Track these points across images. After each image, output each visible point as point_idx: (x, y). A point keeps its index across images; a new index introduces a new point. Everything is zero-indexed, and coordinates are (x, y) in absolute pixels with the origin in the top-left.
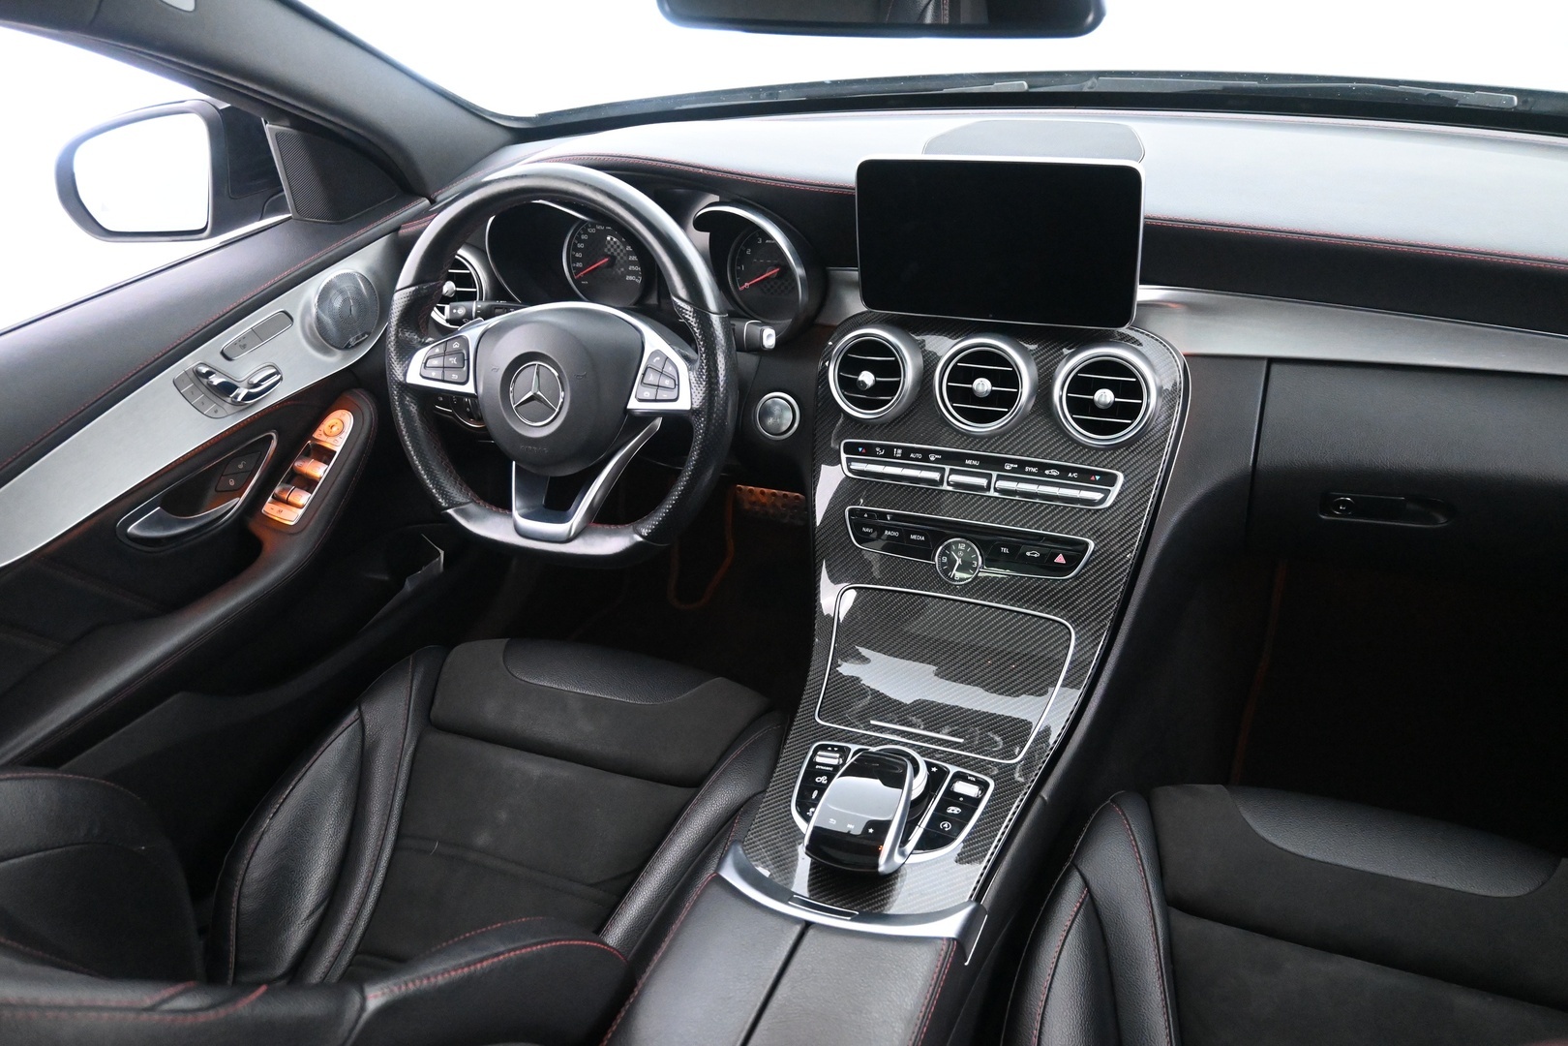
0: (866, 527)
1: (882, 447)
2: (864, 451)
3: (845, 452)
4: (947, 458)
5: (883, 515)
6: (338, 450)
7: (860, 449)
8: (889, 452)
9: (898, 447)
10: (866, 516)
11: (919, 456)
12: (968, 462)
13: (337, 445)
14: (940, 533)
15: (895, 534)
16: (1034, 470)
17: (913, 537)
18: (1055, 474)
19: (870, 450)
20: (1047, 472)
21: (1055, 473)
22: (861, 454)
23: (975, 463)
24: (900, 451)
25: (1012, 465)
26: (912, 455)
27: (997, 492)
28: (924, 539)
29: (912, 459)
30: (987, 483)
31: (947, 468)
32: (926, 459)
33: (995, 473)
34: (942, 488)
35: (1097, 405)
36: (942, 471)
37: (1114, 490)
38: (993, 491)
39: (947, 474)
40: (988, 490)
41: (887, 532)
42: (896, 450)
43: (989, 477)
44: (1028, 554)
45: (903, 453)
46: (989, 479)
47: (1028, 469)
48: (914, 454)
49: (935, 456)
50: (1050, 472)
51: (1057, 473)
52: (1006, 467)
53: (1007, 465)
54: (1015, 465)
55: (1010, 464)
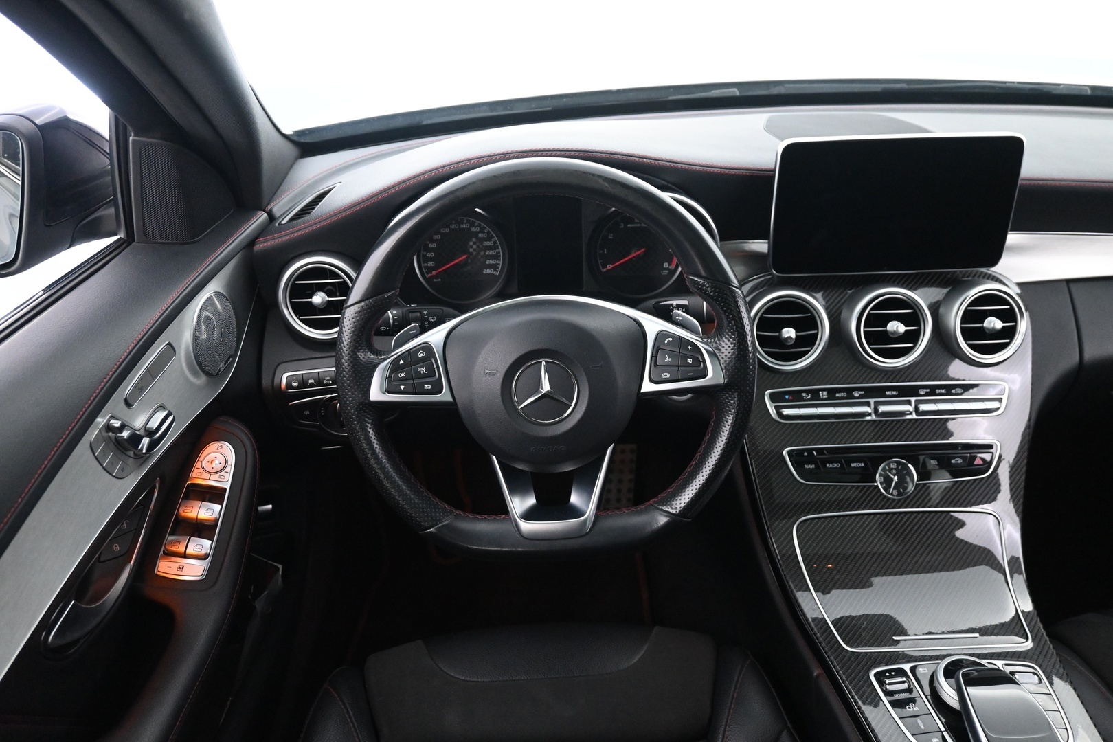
0: (808, 464)
1: (807, 392)
2: (791, 398)
3: (773, 401)
4: (870, 393)
5: (821, 451)
6: (228, 486)
7: (787, 397)
8: (815, 394)
9: (823, 390)
10: (806, 454)
11: (844, 395)
12: (888, 393)
13: (225, 481)
14: (876, 458)
15: (836, 465)
16: (943, 391)
17: (854, 465)
19: (797, 396)
20: (953, 391)
21: (960, 391)
22: (789, 401)
23: (894, 393)
24: (825, 393)
25: (925, 390)
26: (837, 395)
27: (917, 415)
28: (863, 465)
29: (838, 398)
30: (910, 408)
31: (872, 401)
32: (850, 396)
33: (913, 399)
34: (868, 418)
35: (987, 331)
36: (868, 404)
37: (1005, 398)
38: (914, 413)
39: (873, 406)
40: (911, 413)
41: (828, 465)
42: (821, 392)
43: (909, 403)
44: (953, 461)
45: (828, 394)
46: (910, 405)
47: (938, 391)
48: (839, 394)
49: (860, 393)
50: (956, 391)
51: (962, 391)
52: (920, 393)
53: (920, 390)
54: (927, 389)
55: (922, 390)
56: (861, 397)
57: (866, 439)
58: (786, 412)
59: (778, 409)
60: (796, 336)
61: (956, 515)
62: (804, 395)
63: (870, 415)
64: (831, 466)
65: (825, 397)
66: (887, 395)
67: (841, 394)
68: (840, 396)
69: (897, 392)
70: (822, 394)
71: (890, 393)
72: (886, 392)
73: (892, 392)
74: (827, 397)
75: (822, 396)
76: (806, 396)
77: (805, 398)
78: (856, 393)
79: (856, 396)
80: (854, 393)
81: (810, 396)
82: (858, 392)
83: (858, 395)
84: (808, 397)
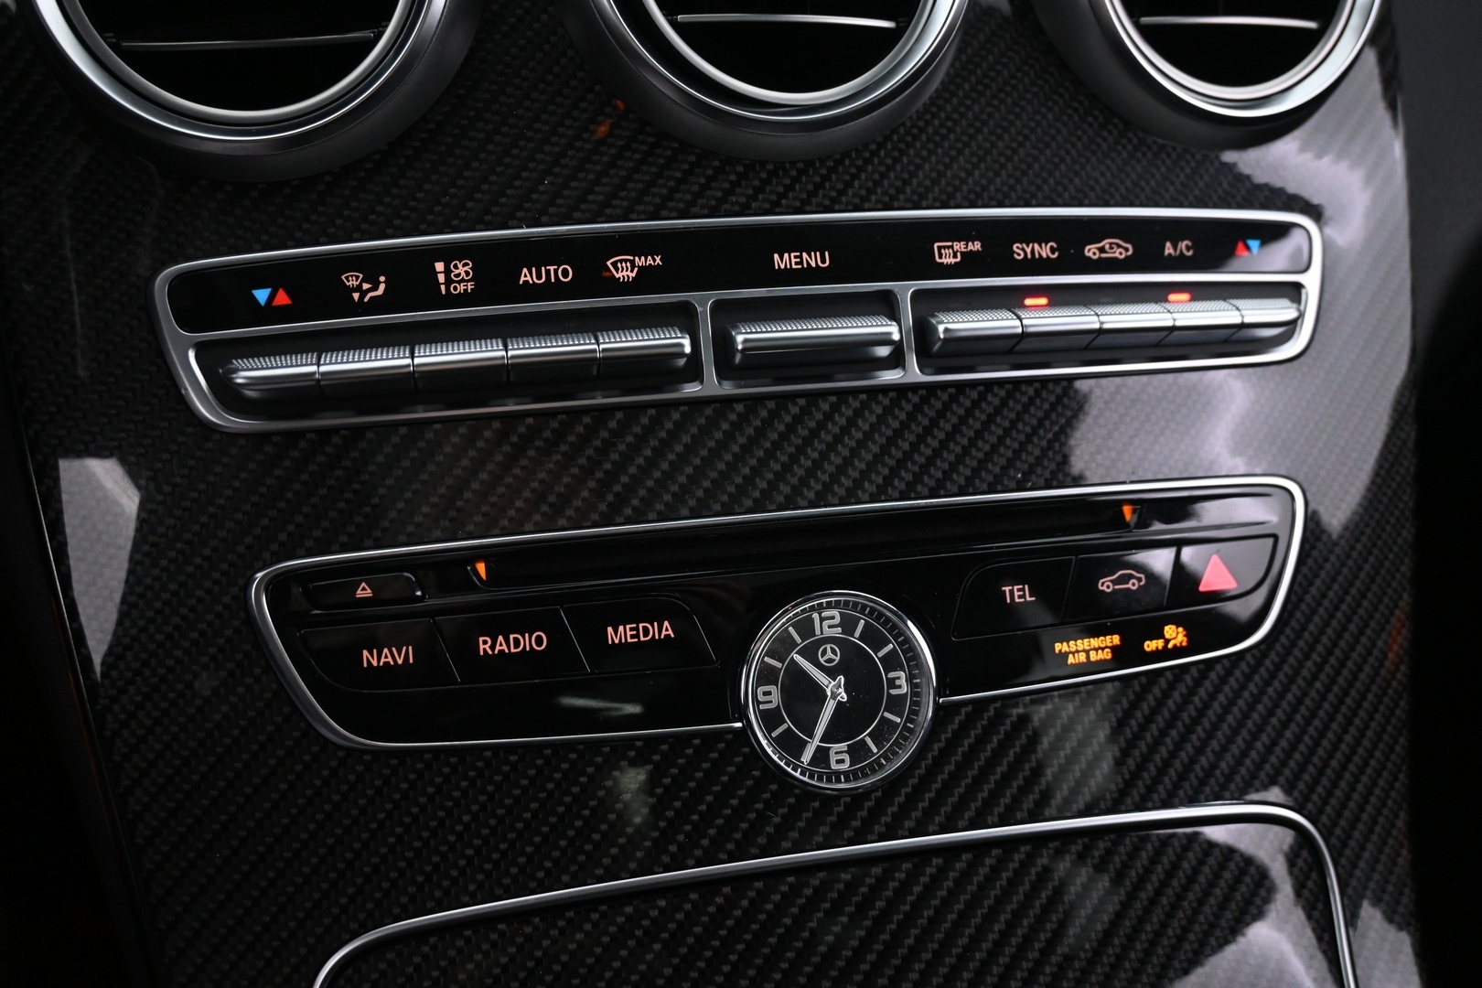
1: (369, 264)
2: (282, 299)
3: (186, 322)
4: (693, 260)
5: (450, 570)
7: (262, 295)
9: (450, 253)
10: (366, 590)
11: (562, 272)
12: (784, 261)
15: (527, 642)
16: (1045, 251)
17: (620, 634)
18: (1118, 254)
20: (1091, 251)
21: (1119, 250)
22: (270, 314)
23: (812, 260)
24: (462, 269)
26: (526, 276)
27: (928, 366)
28: (667, 630)
29: (532, 293)
30: (893, 332)
31: (704, 302)
32: (593, 279)
33: (905, 290)
36: (684, 318)
37: (1311, 281)
38: (912, 360)
39: (706, 330)
40: (896, 360)
41: (484, 645)
42: (440, 266)
43: (886, 304)
44: (1106, 585)
45: (478, 275)
46: (893, 314)
47: (1023, 250)
48: (534, 269)
49: (640, 261)
50: (1102, 250)
51: (1127, 250)
52: (940, 257)
53: (939, 248)
54: (970, 243)
55: (950, 244)
56: (646, 281)
57: (679, 498)
58: (248, 372)
59: (216, 360)
61: (1215, 833)
62: (351, 280)
64: (502, 644)
65: (462, 288)
66: (777, 267)
67: (543, 268)
68: (539, 277)
69: (827, 253)
70: (447, 272)
71: (793, 260)
72: (776, 256)
73: (801, 257)
74: (470, 287)
75: (449, 281)
76: (360, 286)
77: (356, 296)
78: (624, 264)
79: (623, 276)
80: (609, 263)
81: (382, 287)
82: (632, 258)
83: (634, 275)
84: (375, 288)
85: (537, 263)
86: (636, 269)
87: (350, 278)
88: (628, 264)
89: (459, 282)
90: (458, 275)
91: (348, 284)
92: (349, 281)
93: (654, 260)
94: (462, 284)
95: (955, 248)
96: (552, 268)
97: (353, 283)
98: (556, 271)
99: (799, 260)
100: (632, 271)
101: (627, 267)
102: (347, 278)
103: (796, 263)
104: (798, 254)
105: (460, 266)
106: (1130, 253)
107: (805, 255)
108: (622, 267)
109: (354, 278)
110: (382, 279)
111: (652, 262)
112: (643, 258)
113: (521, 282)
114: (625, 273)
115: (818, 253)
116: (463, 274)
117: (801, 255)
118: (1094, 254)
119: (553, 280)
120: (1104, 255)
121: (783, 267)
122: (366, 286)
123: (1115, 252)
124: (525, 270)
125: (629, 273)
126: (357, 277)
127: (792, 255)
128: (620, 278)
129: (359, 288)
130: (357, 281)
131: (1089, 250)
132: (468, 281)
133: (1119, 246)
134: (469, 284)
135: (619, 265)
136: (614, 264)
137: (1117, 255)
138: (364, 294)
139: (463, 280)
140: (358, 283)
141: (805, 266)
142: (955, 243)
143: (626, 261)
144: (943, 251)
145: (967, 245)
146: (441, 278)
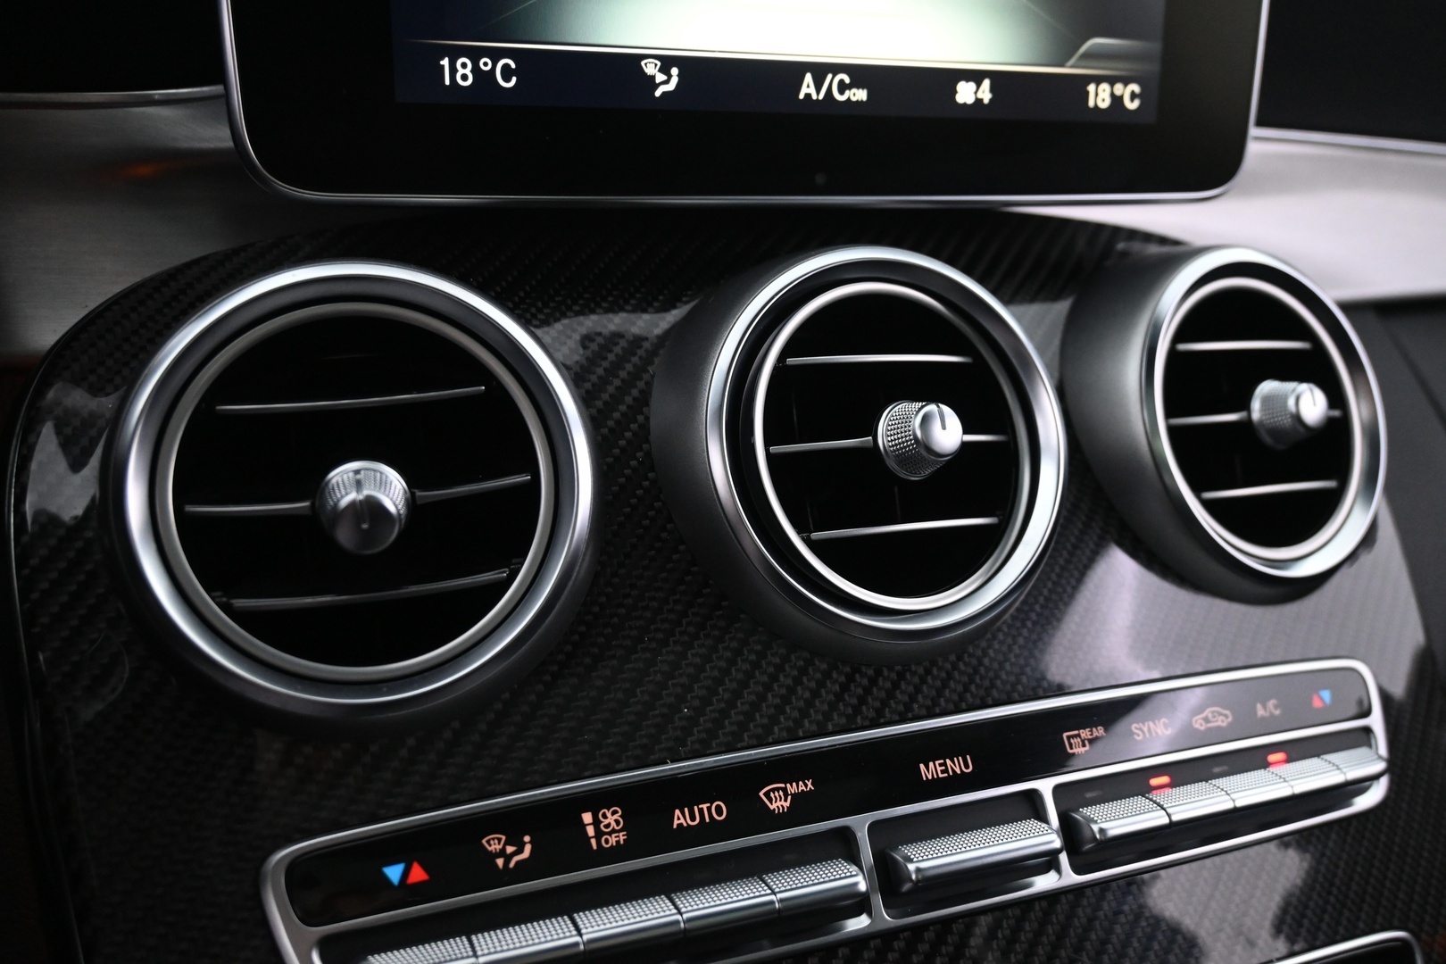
1: (511, 823)
4: (844, 781)
8: (556, 831)
9: (596, 801)
11: (715, 810)
12: (930, 771)
16: (1159, 728)
18: (1221, 722)
19: (451, 858)
20: (1198, 723)
21: (1220, 718)
23: (957, 766)
24: (612, 818)
26: (680, 819)
27: (1078, 870)
29: (687, 838)
30: (1044, 837)
31: (860, 824)
32: (747, 814)
33: (1043, 788)
34: (859, 923)
35: (1268, 440)
36: (843, 846)
37: (1377, 727)
38: (1064, 859)
39: (868, 853)
40: (1054, 862)
42: (587, 817)
43: (1031, 806)
45: (629, 823)
46: (1042, 816)
47: (1140, 729)
48: (686, 810)
49: (792, 788)
50: (1206, 720)
51: (1226, 716)
52: (1071, 748)
53: (1069, 738)
54: (1094, 729)
55: (1076, 732)
56: (802, 810)
60: (411, 502)
62: (493, 844)
63: (860, 904)
65: (614, 840)
66: (925, 779)
67: (696, 808)
68: (693, 819)
69: (968, 757)
70: (596, 823)
71: (939, 769)
72: (922, 766)
73: (944, 764)
74: (622, 837)
75: (599, 834)
76: (503, 849)
77: (500, 862)
78: (776, 794)
79: (778, 807)
80: (761, 794)
81: (528, 848)
82: (783, 785)
83: (788, 804)
84: (520, 851)
85: (689, 802)
86: (789, 797)
87: (492, 842)
88: (781, 793)
89: (610, 834)
90: (607, 826)
91: (490, 849)
92: (490, 845)
93: (806, 786)
94: (613, 835)
95: (1083, 735)
96: (705, 806)
97: (495, 847)
98: (709, 809)
99: (944, 768)
100: (786, 801)
101: (780, 796)
102: (488, 842)
103: (942, 772)
104: (942, 761)
105: (609, 814)
106: (1230, 719)
107: (948, 761)
108: (775, 797)
109: (496, 841)
110: (527, 839)
111: (804, 788)
112: (794, 784)
113: (675, 826)
114: (779, 804)
115: (960, 758)
116: (613, 824)
117: (945, 762)
118: (1201, 725)
119: (707, 820)
120: (1210, 725)
121: (930, 777)
122: (510, 849)
123: (1217, 721)
124: (677, 812)
125: (783, 803)
126: (499, 840)
127: (937, 763)
128: (774, 809)
129: (502, 853)
130: (499, 844)
131: (1196, 721)
132: (619, 831)
133: (1220, 714)
134: (621, 834)
135: (772, 795)
136: (767, 794)
137: (1219, 723)
138: (508, 858)
139: (614, 831)
140: (501, 847)
141: (951, 774)
142: (1081, 731)
143: (778, 789)
144: (1072, 741)
145: (1091, 731)
146: (591, 831)
